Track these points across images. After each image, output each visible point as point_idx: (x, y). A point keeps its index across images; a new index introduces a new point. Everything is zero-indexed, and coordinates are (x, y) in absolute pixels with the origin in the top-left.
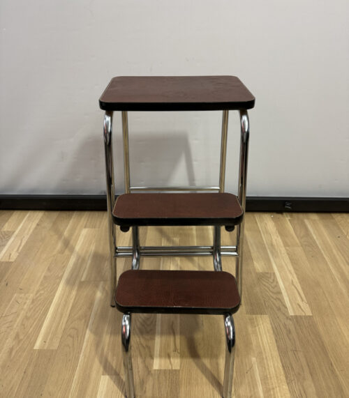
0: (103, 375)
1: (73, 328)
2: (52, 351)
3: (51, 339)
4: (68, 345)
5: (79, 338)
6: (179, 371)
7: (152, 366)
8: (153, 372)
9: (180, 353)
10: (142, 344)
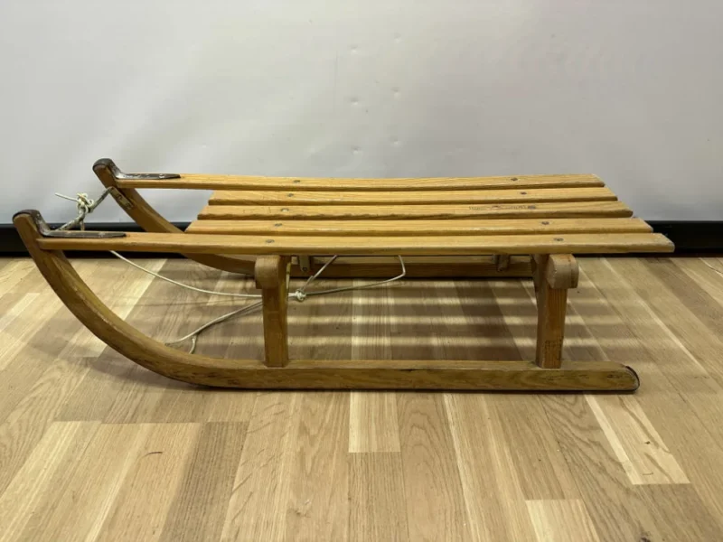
0: (528, 498)
1: (417, 412)
2: (392, 455)
3: (379, 433)
4: (421, 444)
5: (439, 431)
6: (691, 486)
7: (626, 478)
8: (634, 490)
9: (670, 453)
10: (577, 438)
